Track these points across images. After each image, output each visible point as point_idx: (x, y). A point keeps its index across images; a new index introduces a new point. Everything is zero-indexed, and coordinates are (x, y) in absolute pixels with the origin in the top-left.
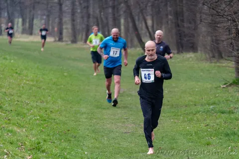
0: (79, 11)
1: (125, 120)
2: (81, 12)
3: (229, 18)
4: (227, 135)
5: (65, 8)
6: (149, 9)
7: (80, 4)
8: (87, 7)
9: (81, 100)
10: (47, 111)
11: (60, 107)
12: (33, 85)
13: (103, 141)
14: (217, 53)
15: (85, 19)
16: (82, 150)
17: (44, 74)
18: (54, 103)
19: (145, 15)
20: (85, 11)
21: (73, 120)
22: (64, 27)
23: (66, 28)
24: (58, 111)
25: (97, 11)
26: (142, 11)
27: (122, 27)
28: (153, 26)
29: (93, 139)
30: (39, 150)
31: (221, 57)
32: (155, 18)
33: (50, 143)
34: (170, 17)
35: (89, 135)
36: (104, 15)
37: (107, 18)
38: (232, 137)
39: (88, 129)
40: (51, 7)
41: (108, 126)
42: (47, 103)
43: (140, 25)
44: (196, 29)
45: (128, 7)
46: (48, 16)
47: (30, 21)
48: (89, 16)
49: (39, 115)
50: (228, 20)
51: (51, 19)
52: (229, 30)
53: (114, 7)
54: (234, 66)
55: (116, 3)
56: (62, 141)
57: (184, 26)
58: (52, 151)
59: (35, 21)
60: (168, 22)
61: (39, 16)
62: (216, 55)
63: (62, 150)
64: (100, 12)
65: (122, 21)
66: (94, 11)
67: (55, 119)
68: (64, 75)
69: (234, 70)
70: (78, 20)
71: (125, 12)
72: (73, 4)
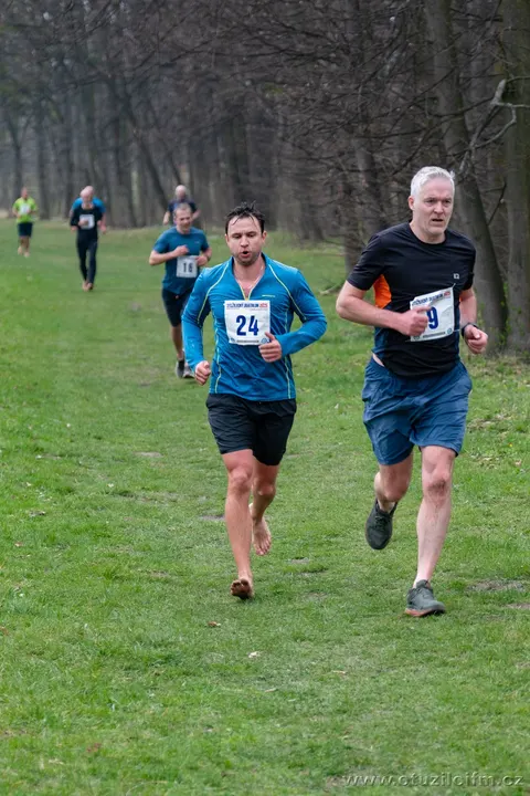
0: (52, 158)
1: (142, 362)
2: (57, 162)
3: (331, 164)
4: (332, 383)
6: (184, 152)
7: (55, 145)
8: (68, 152)
11: (19, 341)
13: (100, 401)
14: (313, 231)
15: (65, 174)
16: (61, 419)
19: (176, 162)
20: (63, 159)
21: (44, 365)
24: (15, 348)
25: (87, 157)
26: (169, 157)
27: (135, 188)
29: (83, 398)
31: (320, 237)
34: (222, 165)
35: (74, 391)
36: (99, 165)
37: (105, 171)
38: (341, 387)
39: (72, 381)
41: (111, 373)
44: (271, 186)
45: (144, 148)
48: (71, 168)
50: (329, 168)
52: (332, 187)
53: (117, 150)
54: (343, 253)
55: (121, 142)
56: (24, 403)
57: (248, 182)
60: (219, 175)
62: (312, 233)
63: (24, 422)
64: (93, 160)
65: (135, 175)
66: (80, 158)
67: (9, 364)
68: (26, 281)
69: (342, 261)
70: (52, 176)
71: (138, 158)
72: (41, 145)
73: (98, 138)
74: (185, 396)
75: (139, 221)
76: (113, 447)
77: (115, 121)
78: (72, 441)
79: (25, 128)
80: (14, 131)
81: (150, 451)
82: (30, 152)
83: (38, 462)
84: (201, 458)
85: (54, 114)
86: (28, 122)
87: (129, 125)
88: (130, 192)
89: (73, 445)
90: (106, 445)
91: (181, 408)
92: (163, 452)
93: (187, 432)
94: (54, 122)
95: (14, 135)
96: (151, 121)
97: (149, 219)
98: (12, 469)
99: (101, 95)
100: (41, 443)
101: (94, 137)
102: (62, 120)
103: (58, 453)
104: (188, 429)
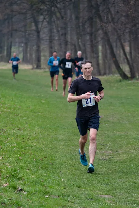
0: (57, 38)
1: (103, 147)
2: (59, 39)
5: (43, 35)
6: (127, 36)
7: (58, 31)
8: (65, 34)
9: (58, 126)
10: (25, 139)
11: (37, 134)
12: (10, 113)
15: (63, 46)
16: (59, 177)
17: (21, 102)
18: (31, 130)
19: (123, 42)
20: (62, 38)
21: (50, 147)
22: (42, 54)
23: (44, 56)
24: (35, 138)
25: (75, 38)
26: (119, 38)
27: (100, 54)
28: (131, 53)
29: (71, 166)
30: (15, 177)
32: (132, 45)
33: (27, 170)
35: (66, 161)
36: (81, 42)
37: (84, 45)
40: (29, 34)
42: (24, 130)
43: (118, 52)
45: (106, 33)
46: (26, 44)
47: (7, 49)
48: (66, 43)
49: (16, 143)
51: (29, 47)
53: (91, 34)
55: (94, 30)
56: (39, 168)
58: (28, 178)
59: (13, 49)
61: (17, 44)
63: (39, 177)
64: (78, 39)
65: (100, 48)
66: (71, 38)
67: (32, 147)
68: (41, 102)
71: (102, 38)
72: (51, 31)
73: (81, 28)
74: (126, 166)
75: (102, 72)
76: (87, 192)
77: (91, 19)
78: (64, 188)
79: (43, 21)
80: (36, 23)
81: (106, 194)
82: (44, 34)
83: (46, 199)
84: (133, 199)
85: (58, 14)
86: (44, 19)
87: (98, 21)
88: (98, 57)
89: (65, 190)
90: (83, 191)
91: (123, 172)
92: (113, 195)
93: (126, 185)
94: (58, 19)
95: (37, 26)
96: (110, 19)
97: (107, 71)
98: (33, 203)
99: (83, 6)
100: (48, 189)
101: (79, 27)
102: (62, 18)
103: (57, 195)
104: (127, 183)
